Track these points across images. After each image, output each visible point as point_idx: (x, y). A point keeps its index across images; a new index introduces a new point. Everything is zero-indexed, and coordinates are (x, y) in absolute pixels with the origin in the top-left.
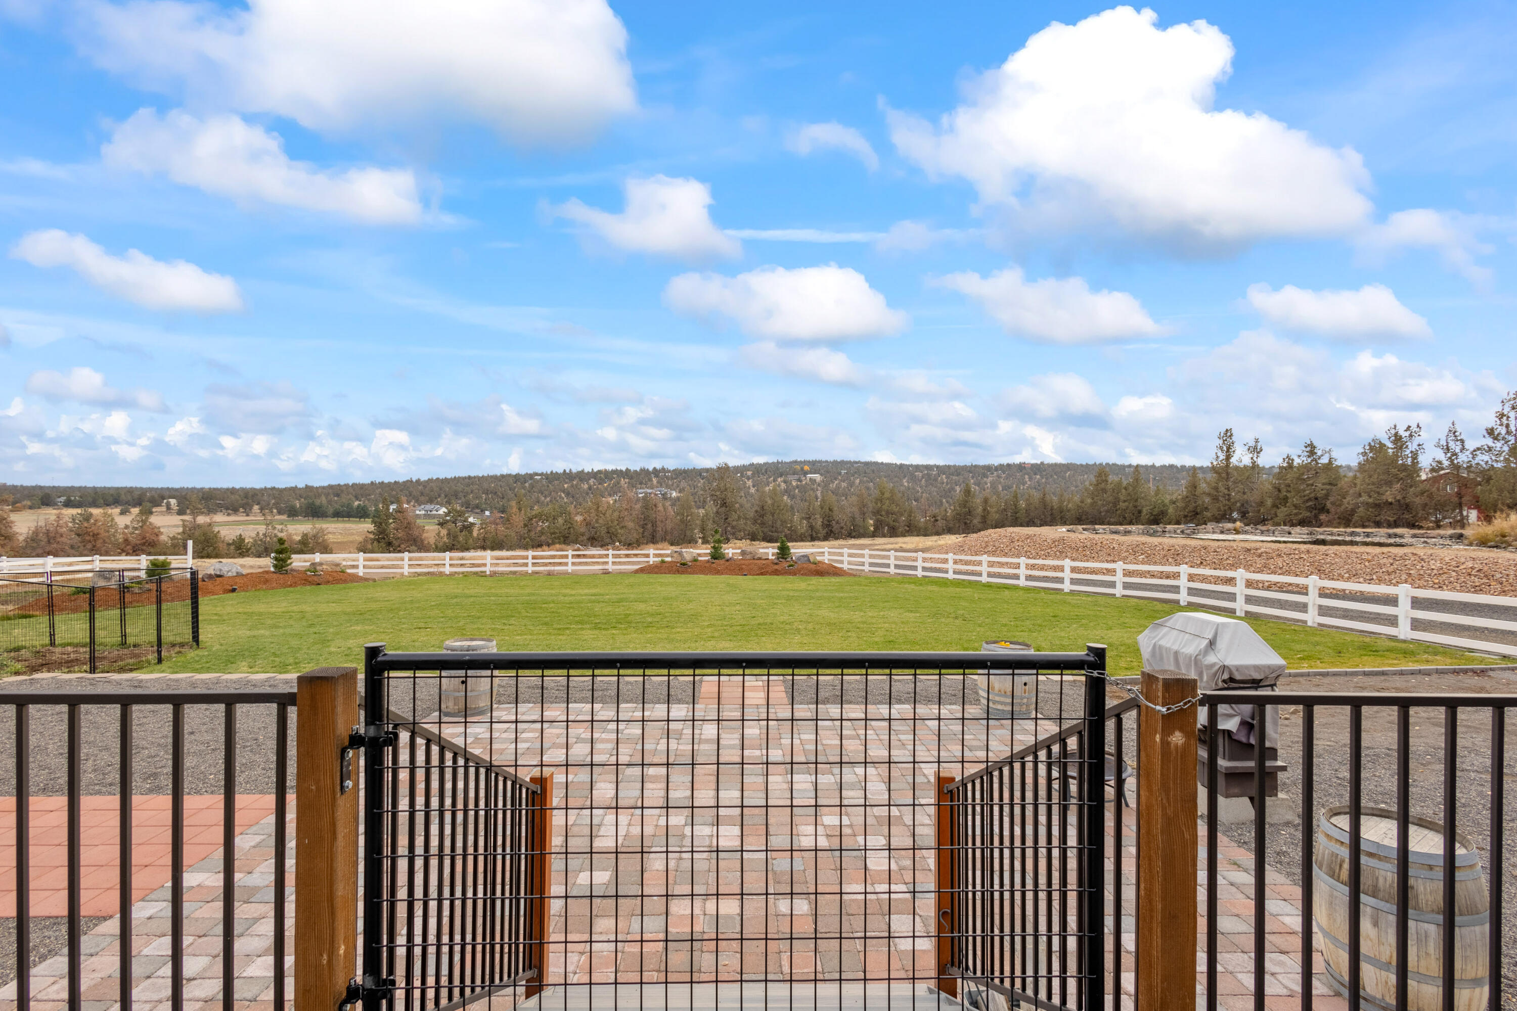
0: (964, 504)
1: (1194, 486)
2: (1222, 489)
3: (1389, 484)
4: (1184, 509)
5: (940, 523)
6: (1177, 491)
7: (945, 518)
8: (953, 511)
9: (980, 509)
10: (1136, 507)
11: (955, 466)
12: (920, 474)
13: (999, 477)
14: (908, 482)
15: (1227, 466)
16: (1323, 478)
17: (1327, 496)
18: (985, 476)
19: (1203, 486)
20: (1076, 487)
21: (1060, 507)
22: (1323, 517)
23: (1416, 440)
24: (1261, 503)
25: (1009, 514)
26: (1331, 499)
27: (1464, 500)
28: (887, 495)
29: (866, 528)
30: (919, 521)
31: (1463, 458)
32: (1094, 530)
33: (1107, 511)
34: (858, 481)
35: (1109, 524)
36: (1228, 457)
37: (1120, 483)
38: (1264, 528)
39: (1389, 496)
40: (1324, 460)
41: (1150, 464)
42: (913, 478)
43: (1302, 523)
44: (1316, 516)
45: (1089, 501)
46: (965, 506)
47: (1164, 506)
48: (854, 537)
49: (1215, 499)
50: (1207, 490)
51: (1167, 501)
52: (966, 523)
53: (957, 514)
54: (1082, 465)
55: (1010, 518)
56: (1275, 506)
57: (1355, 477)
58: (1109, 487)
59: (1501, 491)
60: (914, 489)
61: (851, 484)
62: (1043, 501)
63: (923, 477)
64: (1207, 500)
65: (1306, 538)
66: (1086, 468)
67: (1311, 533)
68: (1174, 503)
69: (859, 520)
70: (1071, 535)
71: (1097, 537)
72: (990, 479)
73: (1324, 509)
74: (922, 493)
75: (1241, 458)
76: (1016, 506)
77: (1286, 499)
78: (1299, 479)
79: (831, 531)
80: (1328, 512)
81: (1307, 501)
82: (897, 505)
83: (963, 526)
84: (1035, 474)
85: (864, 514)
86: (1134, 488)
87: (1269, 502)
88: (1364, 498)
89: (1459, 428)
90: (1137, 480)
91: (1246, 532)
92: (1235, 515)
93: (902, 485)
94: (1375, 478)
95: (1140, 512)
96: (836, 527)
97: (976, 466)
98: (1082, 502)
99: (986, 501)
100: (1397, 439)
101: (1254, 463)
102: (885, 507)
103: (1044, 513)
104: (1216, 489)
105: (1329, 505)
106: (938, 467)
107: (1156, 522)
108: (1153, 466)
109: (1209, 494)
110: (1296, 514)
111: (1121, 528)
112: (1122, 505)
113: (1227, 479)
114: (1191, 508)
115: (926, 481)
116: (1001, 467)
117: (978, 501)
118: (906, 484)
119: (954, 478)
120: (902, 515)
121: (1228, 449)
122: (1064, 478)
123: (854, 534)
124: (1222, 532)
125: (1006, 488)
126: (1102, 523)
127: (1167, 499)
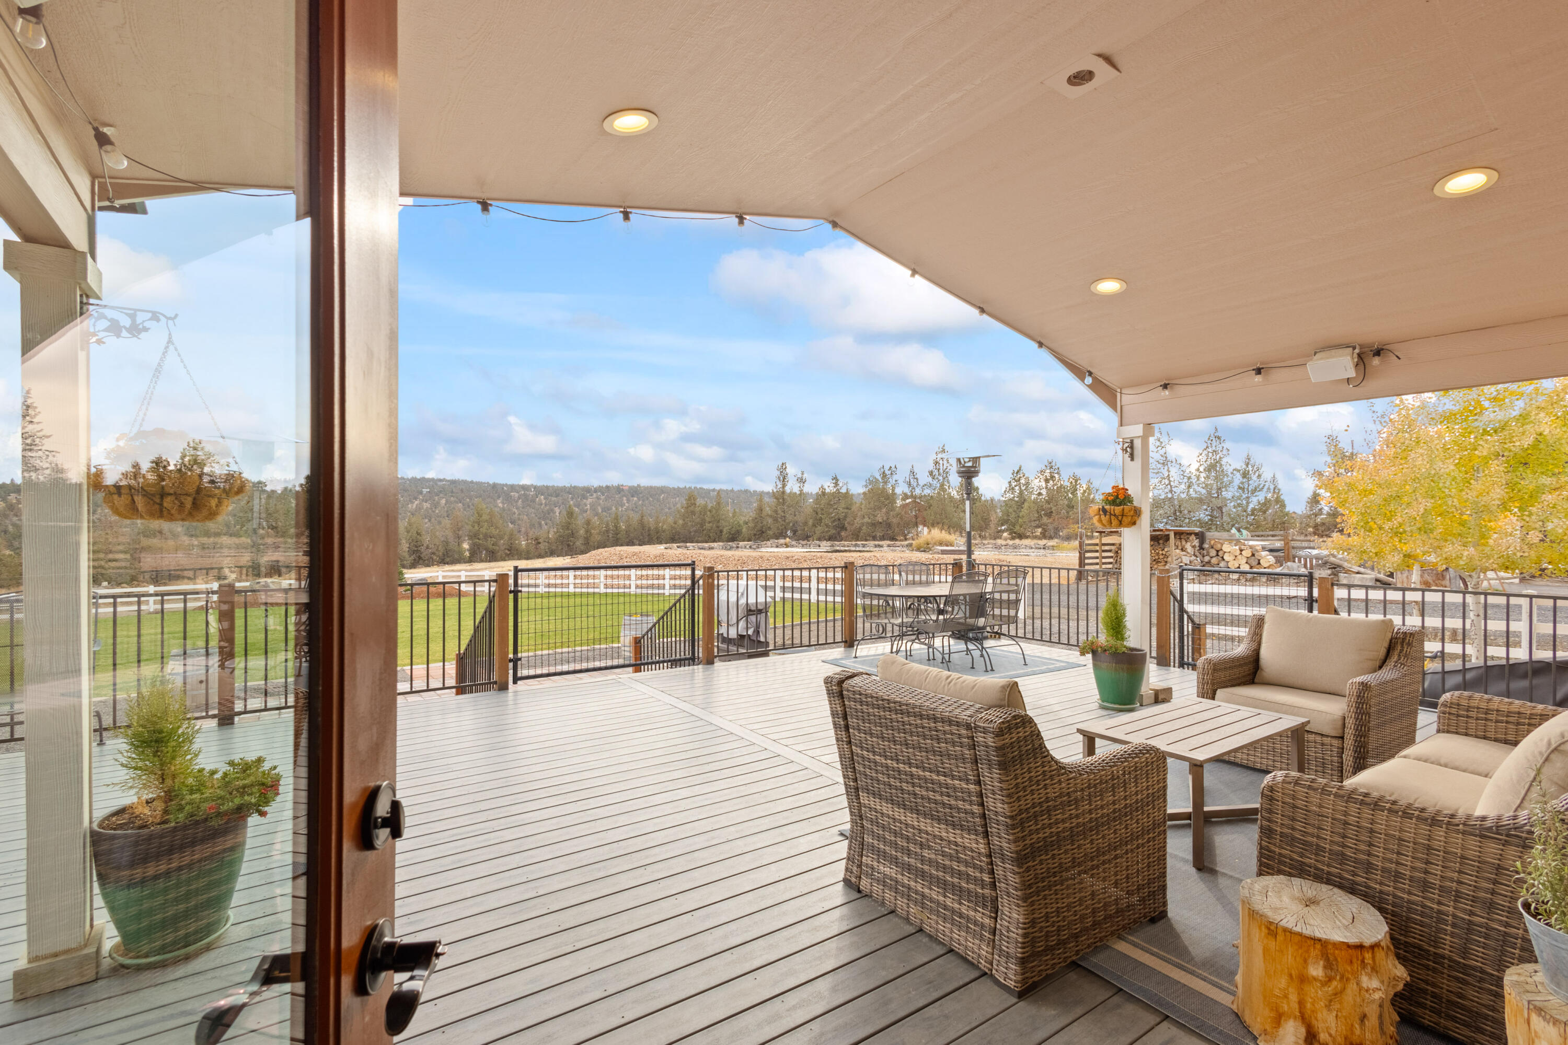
0: (567, 526)
1: (760, 509)
2: (780, 512)
3: (880, 508)
4: (754, 528)
5: (542, 546)
6: (748, 514)
7: (548, 541)
8: (555, 533)
9: (582, 532)
10: (718, 527)
11: (553, 487)
12: (517, 495)
13: (598, 498)
14: (503, 503)
15: (783, 492)
16: (843, 504)
17: (845, 517)
18: (584, 497)
19: (768, 510)
20: (670, 509)
21: (656, 528)
22: (843, 534)
23: (895, 477)
24: (806, 523)
25: (611, 535)
26: (848, 520)
27: (919, 520)
28: (485, 517)
29: (461, 552)
30: (520, 544)
31: (918, 491)
32: (686, 547)
33: (695, 532)
34: (443, 501)
35: (697, 542)
36: (784, 486)
37: (706, 506)
38: (804, 542)
39: (879, 519)
40: (843, 491)
41: (730, 488)
42: (508, 499)
43: (830, 539)
44: (839, 533)
45: (681, 522)
46: (568, 529)
47: (739, 526)
48: (448, 563)
49: (776, 520)
50: (769, 513)
51: (741, 522)
52: (569, 545)
53: (560, 536)
54: (674, 489)
55: (611, 539)
56: (814, 525)
57: (861, 504)
58: (697, 509)
59: (936, 513)
60: (509, 510)
61: (436, 505)
62: (641, 522)
63: (519, 498)
64: (770, 520)
65: (829, 549)
66: (678, 492)
67: (832, 546)
68: (747, 523)
69: (453, 544)
70: (668, 551)
71: (688, 552)
72: (590, 500)
73: (843, 528)
74: (519, 514)
75: (792, 487)
76: (616, 527)
77: (821, 519)
78: (828, 504)
79: (420, 558)
80: (846, 530)
81: (834, 521)
82: (497, 528)
83: (566, 548)
84: (633, 496)
85: (459, 538)
86: (717, 511)
87: (811, 522)
88: (866, 520)
89: (916, 470)
90: (719, 503)
91: (792, 546)
92: (789, 533)
93: (496, 506)
94: (872, 505)
95: (721, 531)
96: (425, 553)
97: (575, 487)
98: (675, 523)
99: (588, 522)
100: (884, 475)
101: (801, 491)
102: (483, 530)
103: (642, 534)
104: (776, 511)
105: (846, 525)
106: (535, 487)
107: (733, 539)
108: (732, 491)
109: (771, 516)
110: (827, 532)
111: (706, 545)
112: (708, 526)
113: (783, 504)
114: (759, 527)
115: (523, 502)
116: (599, 490)
117: (580, 521)
118: (500, 505)
119: (553, 499)
120: (502, 538)
121: (784, 478)
122: (658, 500)
123: (448, 560)
124: (777, 547)
125: (606, 509)
126: (692, 542)
127: (742, 520)
